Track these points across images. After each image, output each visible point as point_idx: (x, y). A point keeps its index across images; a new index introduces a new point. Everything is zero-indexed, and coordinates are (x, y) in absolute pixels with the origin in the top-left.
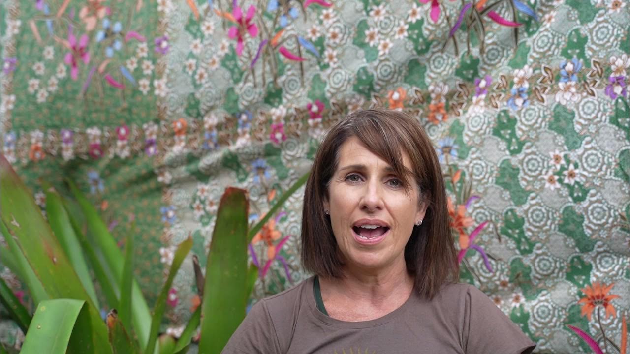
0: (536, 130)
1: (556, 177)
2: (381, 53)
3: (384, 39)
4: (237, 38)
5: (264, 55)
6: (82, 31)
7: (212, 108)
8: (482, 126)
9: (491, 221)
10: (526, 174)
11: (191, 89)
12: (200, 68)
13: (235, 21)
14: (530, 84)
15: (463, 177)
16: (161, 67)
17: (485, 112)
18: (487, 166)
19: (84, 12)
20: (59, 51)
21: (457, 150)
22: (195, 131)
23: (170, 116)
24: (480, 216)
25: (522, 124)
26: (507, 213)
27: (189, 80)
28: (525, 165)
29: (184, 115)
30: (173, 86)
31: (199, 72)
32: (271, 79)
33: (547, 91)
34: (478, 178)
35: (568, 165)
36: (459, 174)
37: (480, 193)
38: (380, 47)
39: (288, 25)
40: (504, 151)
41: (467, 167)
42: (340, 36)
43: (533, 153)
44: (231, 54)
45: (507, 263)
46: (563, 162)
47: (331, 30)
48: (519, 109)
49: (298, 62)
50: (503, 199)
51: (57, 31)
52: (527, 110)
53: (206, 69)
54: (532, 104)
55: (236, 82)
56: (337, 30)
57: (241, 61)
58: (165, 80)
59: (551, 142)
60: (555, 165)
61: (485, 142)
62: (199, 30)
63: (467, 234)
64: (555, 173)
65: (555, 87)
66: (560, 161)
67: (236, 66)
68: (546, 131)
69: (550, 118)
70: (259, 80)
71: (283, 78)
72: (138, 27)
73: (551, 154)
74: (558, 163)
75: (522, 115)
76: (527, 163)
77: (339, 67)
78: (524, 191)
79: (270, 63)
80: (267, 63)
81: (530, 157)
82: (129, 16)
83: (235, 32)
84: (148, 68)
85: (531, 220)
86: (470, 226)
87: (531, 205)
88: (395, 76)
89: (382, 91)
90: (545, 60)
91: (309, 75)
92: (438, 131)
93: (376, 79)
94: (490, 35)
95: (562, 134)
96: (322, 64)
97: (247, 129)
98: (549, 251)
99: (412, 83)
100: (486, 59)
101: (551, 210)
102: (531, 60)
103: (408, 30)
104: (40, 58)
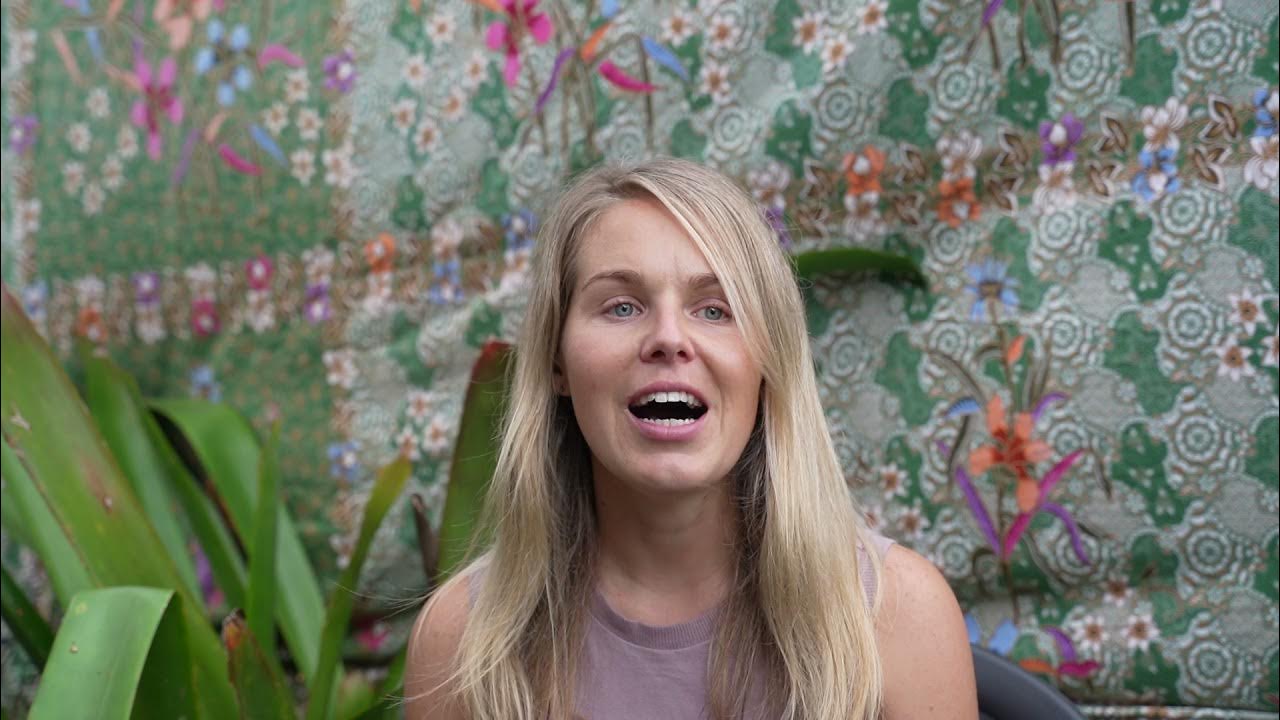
0: (1198, 245)
1: (1246, 352)
2: (828, 66)
3: (835, 37)
4: (504, 47)
5: (565, 83)
6: (163, 50)
7: (449, 207)
8: (1074, 237)
9: (1091, 450)
10: (1173, 344)
11: (404, 167)
12: (424, 119)
13: (500, 10)
14: (1182, 140)
15: (1029, 350)
16: (339, 121)
17: (1078, 204)
18: (1085, 326)
19: (163, 8)
20: (119, 97)
21: (1017, 291)
22: (412, 261)
23: (359, 231)
24: (1067, 437)
25: (1165, 230)
26: (1127, 432)
27: (401, 147)
28: (1171, 323)
29: (390, 226)
30: (367, 161)
31: (422, 127)
32: (581, 135)
33: (1223, 157)
34: (1063, 353)
36: (1020, 344)
37: (1067, 387)
38: (825, 55)
39: (620, 12)
40: (1124, 292)
41: (1039, 328)
42: (736, 32)
43: (1194, 298)
44: (492, 83)
45: (1124, 544)
46: (1260, 317)
47: (717, 20)
48: (1158, 197)
49: (642, 95)
50: (1119, 401)
51: (110, 52)
52: (1176, 200)
53: (439, 122)
54: (1187, 185)
55: (504, 144)
56: (729, 21)
57: (516, 97)
59: (1233, 272)
60: (1241, 325)
61: (1081, 273)
62: (420, 34)
63: (1035, 478)
64: (1244, 342)
65: (1243, 148)
66: (1254, 315)
67: (503, 109)
68: (1221, 248)
69: (1232, 220)
70: (554, 137)
71: (607, 132)
72: (288, 35)
73: (1234, 299)
74: (1250, 319)
75: (1164, 211)
76: (1178, 319)
77: (734, 103)
78: (1167, 382)
79: (578, 99)
80: (571, 100)
81: (1184, 306)
82: (265, 10)
83: (500, 35)
84: (310, 124)
85: (1182, 448)
86: (1043, 460)
87: (1185, 415)
88: (860, 119)
89: (830, 156)
90: (1216, 87)
91: (665, 123)
92: (959, 242)
93: (816, 127)
94: (1072, 19)
95: (1260, 255)
96: (695, 97)
97: (526, 252)
98: (1220, 521)
99: (897, 135)
100: (1065, 76)
101: (1229, 424)
102: (1184, 87)
103: (887, 14)
104: (81, 116)
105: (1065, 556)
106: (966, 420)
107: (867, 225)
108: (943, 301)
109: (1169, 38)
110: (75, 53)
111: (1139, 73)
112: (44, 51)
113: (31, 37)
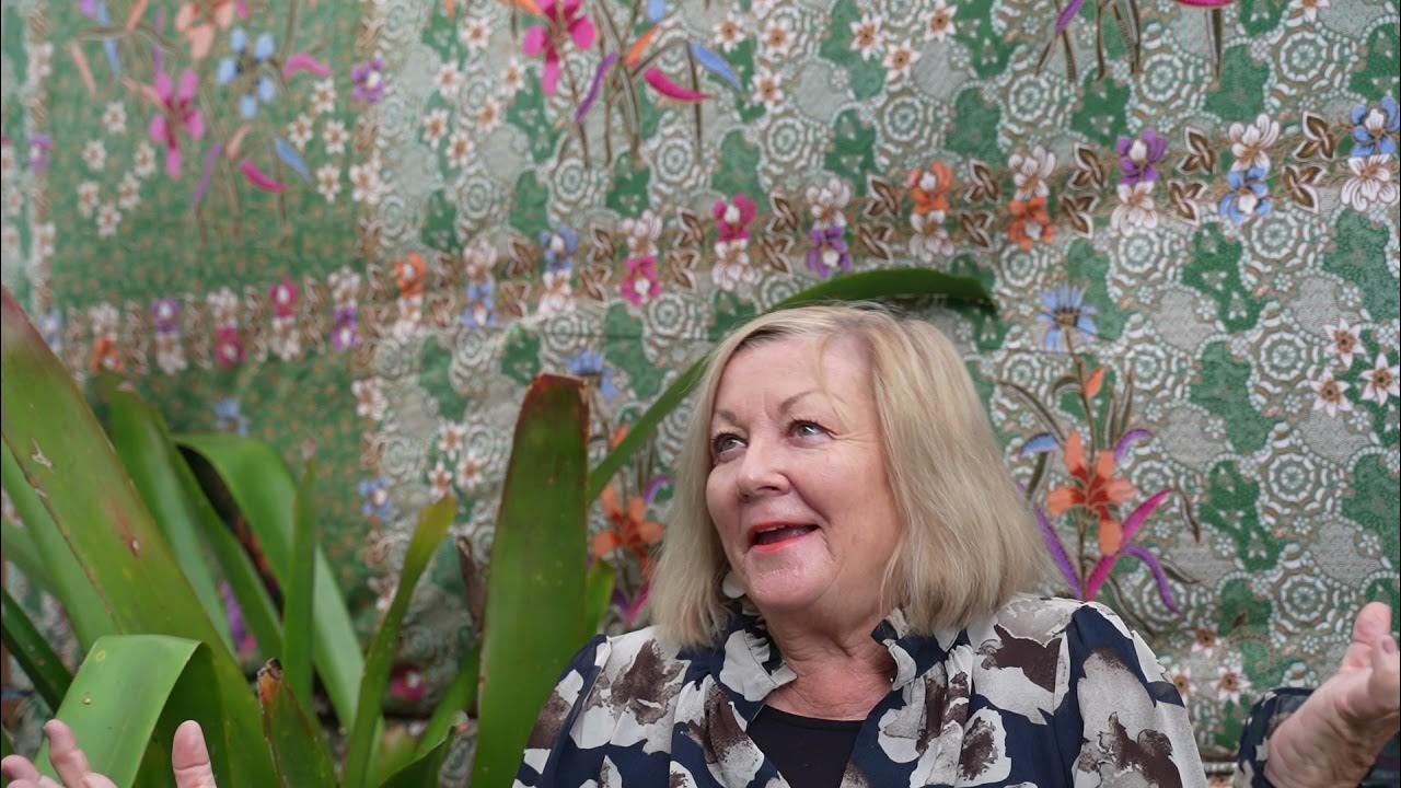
0: (1291, 272)
1: (1343, 386)
2: (891, 75)
3: (898, 43)
4: (543, 53)
5: (607, 92)
6: (184, 60)
7: (482, 224)
8: (1157, 261)
9: (1177, 488)
10: (1265, 377)
11: (436, 182)
12: (457, 130)
13: (539, 14)
14: (1272, 159)
15: (1109, 384)
16: (367, 133)
17: (1160, 226)
18: (1169, 357)
19: (185, 16)
20: (137, 111)
21: (1095, 319)
22: (443, 285)
23: (388, 251)
24: (1152, 476)
25: (1256, 256)
26: (1216, 471)
27: (432, 160)
28: (1263, 355)
29: (421, 246)
30: (395, 176)
31: (454, 139)
32: (627, 148)
33: (1318, 178)
34: (1146, 386)
35: (1374, 357)
36: (1100, 376)
37: (1152, 422)
38: (888, 62)
39: (668, 16)
40: (1212, 321)
41: (1120, 359)
42: (791, 37)
43: (1287, 328)
44: (529, 92)
45: (1213, 590)
46: (1359, 349)
47: (771, 24)
48: (1247, 219)
49: (691, 104)
50: (1209, 438)
51: (128, 64)
52: (1267, 223)
53: (472, 131)
54: (1279, 208)
55: (541, 157)
56: (784, 24)
57: (554, 106)
58: (377, 164)
59: (1329, 300)
60: (1338, 357)
61: (1164, 301)
62: (453, 39)
63: (1120, 519)
64: (1340, 376)
65: (1339, 168)
66: (1351, 346)
67: (541, 119)
68: (1317, 275)
69: (1327, 244)
70: (597, 150)
71: (653, 144)
72: (315, 43)
73: (1330, 330)
74: (1347, 351)
75: (1255, 235)
76: (1269, 351)
77: (788, 113)
78: (1258, 418)
79: (622, 110)
80: (614, 110)
81: (1276, 337)
82: (291, 19)
83: (539, 39)
84: (335, 138)
85: (1275, 488)
86: (1126, 499)
87: (1278, 452)
88: (927, 131)
89: (893, 172)
90: (1310, 102)
91: (714, 134)
92: (1032, 266)
93: (880, 141)
94: (1153, 27)
95: (1357, 283)
96: (747, 106)
97: (566, 273)
98: (1316, 565)
99: (965, 150)
100: (1145, 89)
101: (1325, 463)
102: (1276, 102)
103: (955, 19)
104: (98, 132)
105: (1151, 602)
106: (1043, 457)
107: (934, 246)
108: (1016, 329)
109: (1259, 50)
110: (91, 65)
111: (1227, 87)
112: (61, 65)
113: (48, 49)
